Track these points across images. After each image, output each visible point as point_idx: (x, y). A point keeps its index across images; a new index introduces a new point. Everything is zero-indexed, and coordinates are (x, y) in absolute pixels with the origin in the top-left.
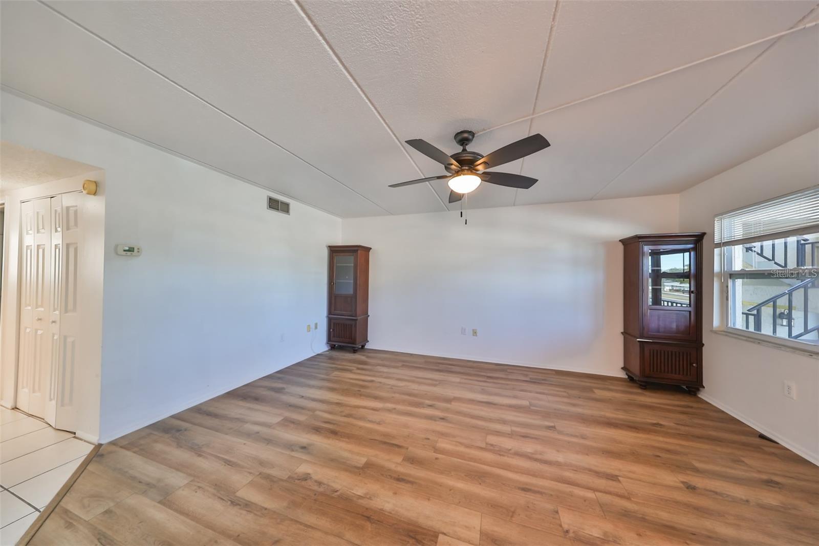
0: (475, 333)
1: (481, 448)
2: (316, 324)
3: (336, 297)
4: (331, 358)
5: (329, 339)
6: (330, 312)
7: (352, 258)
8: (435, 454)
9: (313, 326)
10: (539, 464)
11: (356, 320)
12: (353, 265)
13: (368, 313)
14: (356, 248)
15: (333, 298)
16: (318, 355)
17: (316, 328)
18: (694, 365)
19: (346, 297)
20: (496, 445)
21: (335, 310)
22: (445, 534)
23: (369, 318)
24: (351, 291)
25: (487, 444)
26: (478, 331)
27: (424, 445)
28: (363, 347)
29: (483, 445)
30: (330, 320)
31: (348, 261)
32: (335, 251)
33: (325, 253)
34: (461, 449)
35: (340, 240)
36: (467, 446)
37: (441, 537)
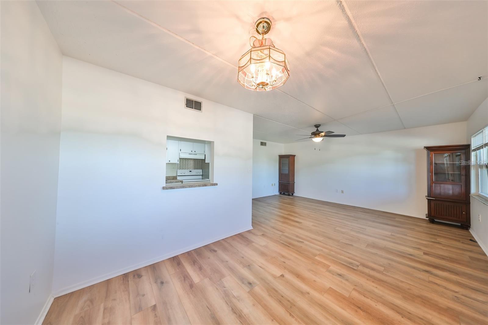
0: (342, 192)
2: (275, 184)
3: (282, 174)
4: (280, 196)
5: (279, 190)
6: (279, 180)
7: (287, 160)
9: (274, 184)
11: (289, 183)
12: (288, 162)
13: (294, 181)
14: (289, 156)
15: (281, 175)
16: (276, 195)
17: (275, 185)
18: (464, 213)
19: (286, 175)
21: (282, 179)
23: (295, 183)
24: (287, 172)
26: (344, 191)
28: (292, 194)
30: (280, 183)
31: (286, 161)
32: (281, 157)
33: (278, 158)
35: (283, 153)
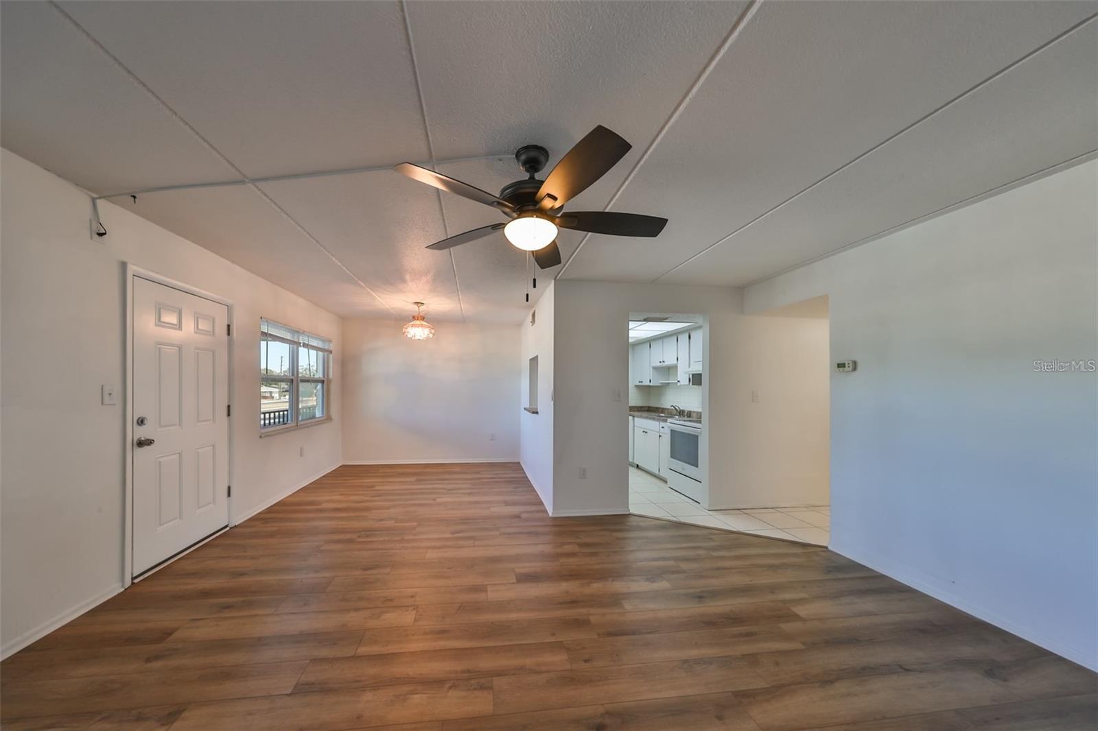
1: (500, 673)
8: (561, 640)
10: (411, 673)
20: (475, 689)
22: (513, 583)
25: (491, 688)
27: (584, 648)
29: (498, 682)
34: (529, 662)
36: (521, 670)
37: (515, 581)
